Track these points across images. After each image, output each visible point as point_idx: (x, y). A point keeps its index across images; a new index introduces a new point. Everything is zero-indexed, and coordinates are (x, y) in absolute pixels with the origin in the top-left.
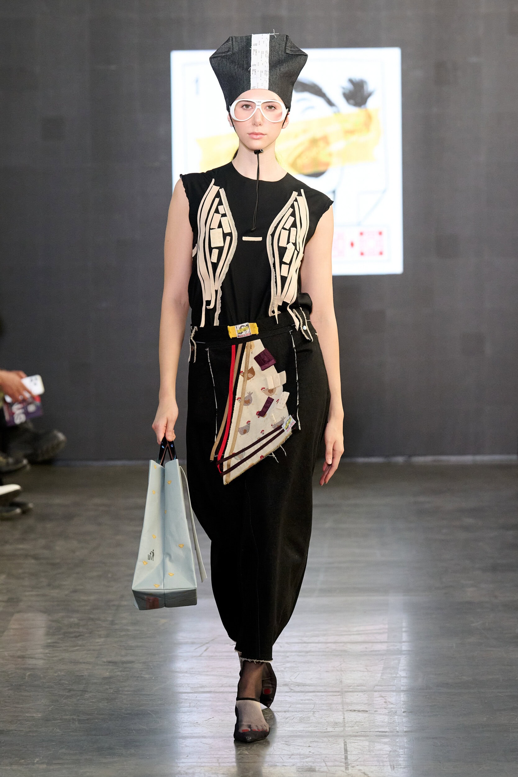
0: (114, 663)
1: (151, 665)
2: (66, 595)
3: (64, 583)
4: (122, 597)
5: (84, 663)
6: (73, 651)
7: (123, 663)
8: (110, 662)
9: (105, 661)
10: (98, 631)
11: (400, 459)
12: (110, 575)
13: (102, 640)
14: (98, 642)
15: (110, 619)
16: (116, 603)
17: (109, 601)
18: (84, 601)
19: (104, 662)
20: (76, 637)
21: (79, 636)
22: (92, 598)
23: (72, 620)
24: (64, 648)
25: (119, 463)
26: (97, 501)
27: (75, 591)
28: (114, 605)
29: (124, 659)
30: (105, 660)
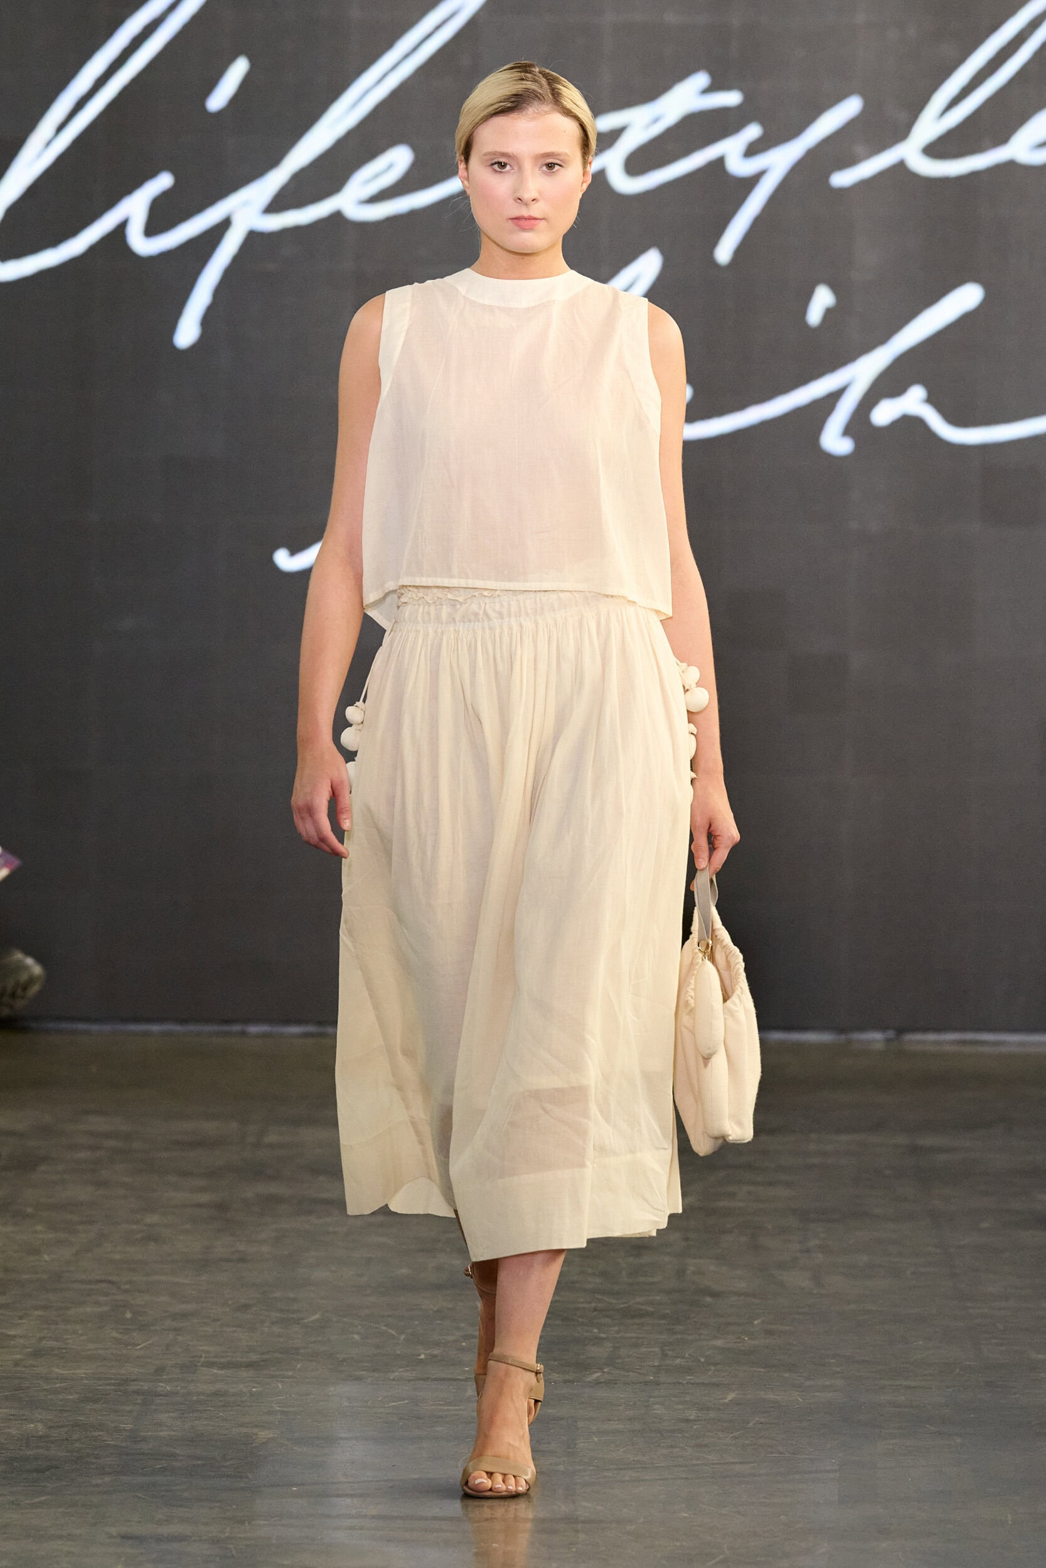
0: (139, 1539)
1: (231, 1546)
2: (16, 1364)
3: (12, 1332)
4: (160, 1370)
5: (60, 1537)
6: (34, 1506)
7: (159, 1539)
8: (125, 1537)
9: (114, 1534)
10: (97, 1457)
11: (875, 1038)
12: (129, 1315)
13: (107, 1479)
14: (98, 1485)
15: (129, 1427)
16: (146, 1386)
17: (126, 1381)
18: (63, 1379)
19: (111, 1537)
20: (38, 1471)
21: (49, 1468)
22: (82, 1371)
23: (32, 1425)
24: (12, 1498)
25: (155, 1028)
26: (98, 1123)
27: (37, 1354)
28: (137, 1392)
29: (165, 1530)
30: (113, 1531)
